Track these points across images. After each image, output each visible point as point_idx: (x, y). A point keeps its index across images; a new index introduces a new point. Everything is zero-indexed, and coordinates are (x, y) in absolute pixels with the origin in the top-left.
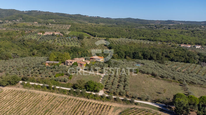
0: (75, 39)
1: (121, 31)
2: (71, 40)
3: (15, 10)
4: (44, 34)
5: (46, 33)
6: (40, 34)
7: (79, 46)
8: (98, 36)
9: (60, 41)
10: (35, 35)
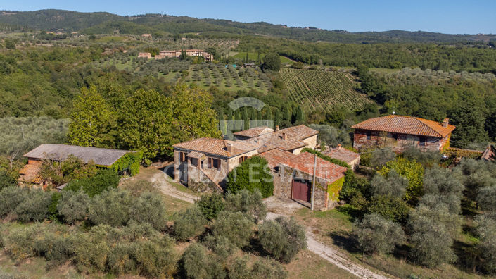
0: (253, 70)
1: (394, 51)
2: (237, 72)
3: (108, 13)
4: (156, 57)
5: (161, 54)
6: (144, 56)
7: (265, 92)
8: (325, 64)
9: (201, 75)
10: (129, 60)
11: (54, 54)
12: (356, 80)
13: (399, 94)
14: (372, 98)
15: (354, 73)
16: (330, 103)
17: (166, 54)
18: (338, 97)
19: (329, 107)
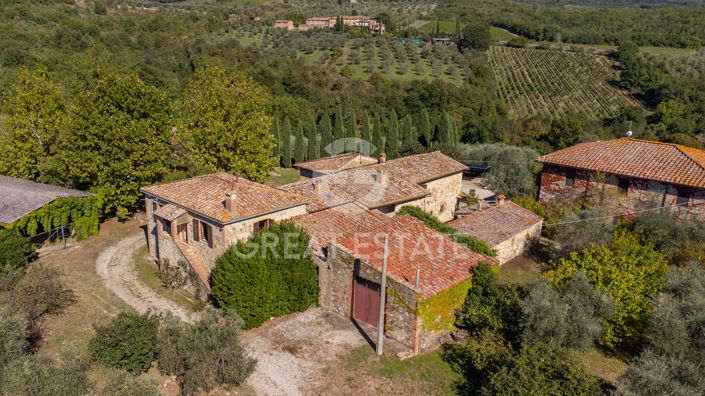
0: (445, 48)
1: (692, 19)
2: (419, 51)
4: (301, 28)
5: (309, 23)
6: (282, 25)
7: (459, 83)
8: (565, 41)
9: (361, 55)
10: (260, 32)
11: (156, 21)
12: (614, 67)
13: (687, 90)
14: (637, 97)
15: (612, 55)
16: (562, 104)
17: (316, 23)
18: (578, 94)
19: (561, 110)
